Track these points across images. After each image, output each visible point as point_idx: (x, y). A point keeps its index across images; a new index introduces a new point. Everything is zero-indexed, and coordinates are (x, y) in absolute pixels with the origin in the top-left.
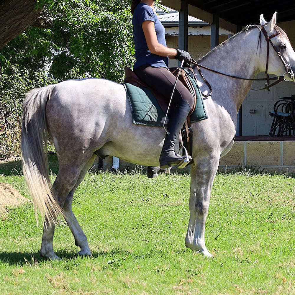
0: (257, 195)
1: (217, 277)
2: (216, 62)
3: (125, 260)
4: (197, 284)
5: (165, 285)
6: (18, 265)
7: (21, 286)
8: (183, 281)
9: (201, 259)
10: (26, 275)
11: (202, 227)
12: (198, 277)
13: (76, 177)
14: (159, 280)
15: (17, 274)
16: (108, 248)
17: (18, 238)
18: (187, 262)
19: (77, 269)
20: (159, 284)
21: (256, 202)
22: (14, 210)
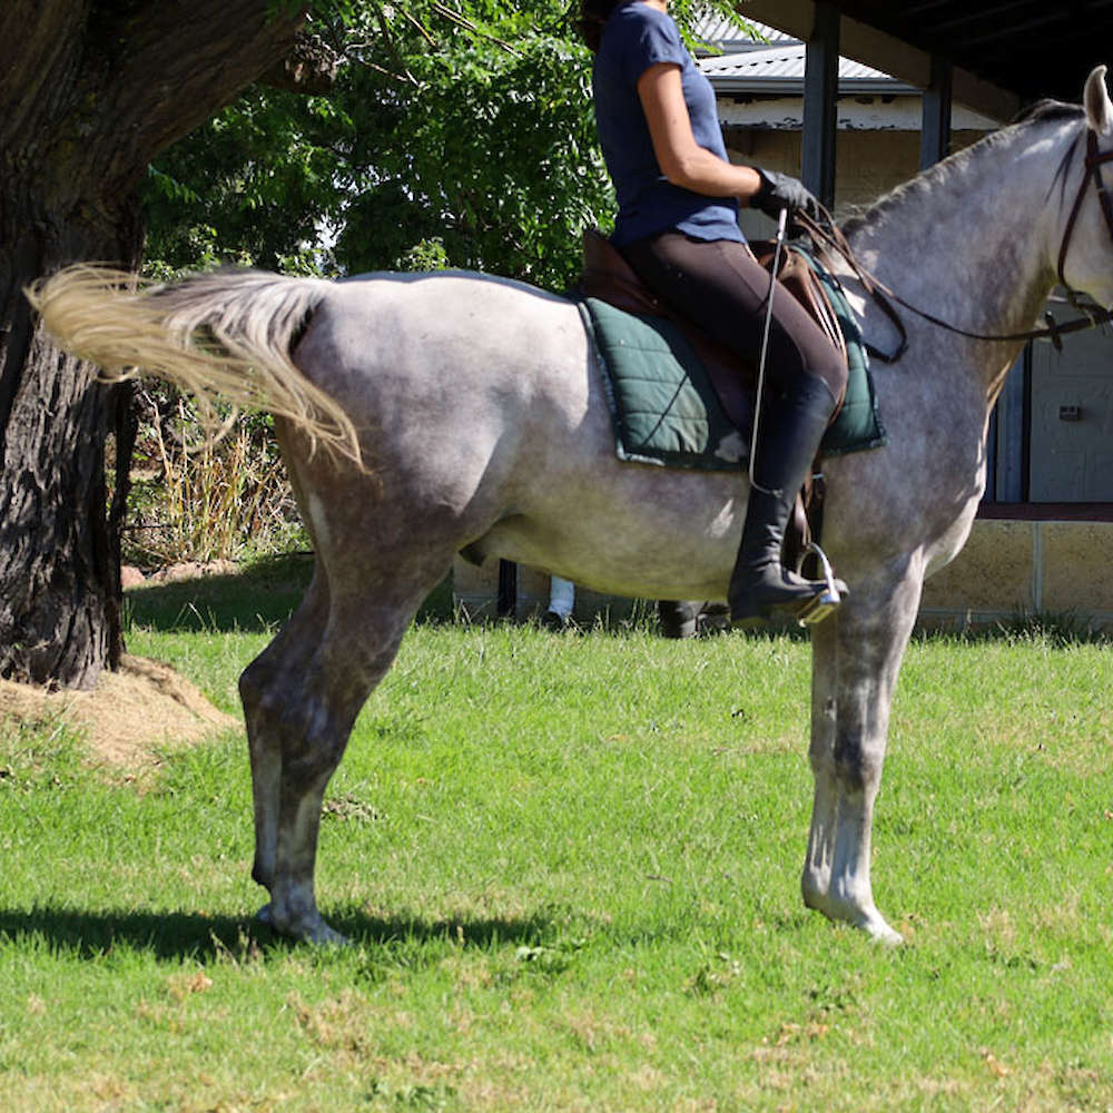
0: (1078, 720)
1: (916, 1019)
2: (917, 230)
3: (580, 951)
4: (841, 1043)
5: (724, 1043)
6: (187, 961)
7: (195, 1036)
8: (790, 1032)
9: (861, 950)
10: (217, 996)
11: (860, 835)
12: (846, 1016)
13: (390, 642)
14: (704, 1025)
15: (181, 993)
16: (522, 904)
17: (195, 862)
18: (808, 963)
19: (402, 979)
20: (702, 1041)
21: (1071, 744)
22: (182, 757)
